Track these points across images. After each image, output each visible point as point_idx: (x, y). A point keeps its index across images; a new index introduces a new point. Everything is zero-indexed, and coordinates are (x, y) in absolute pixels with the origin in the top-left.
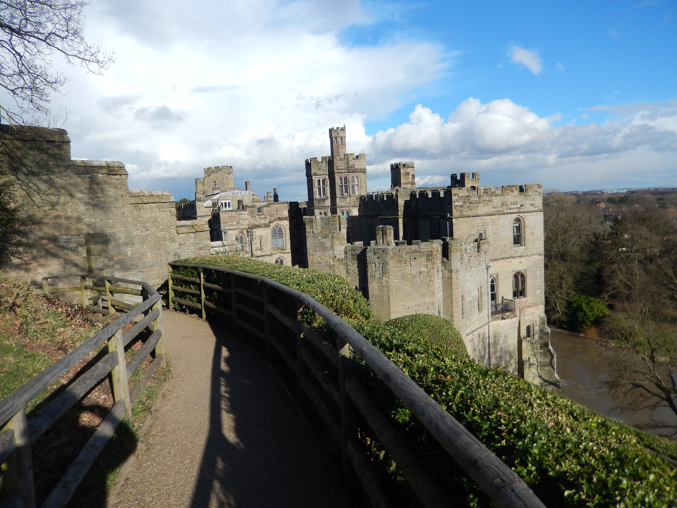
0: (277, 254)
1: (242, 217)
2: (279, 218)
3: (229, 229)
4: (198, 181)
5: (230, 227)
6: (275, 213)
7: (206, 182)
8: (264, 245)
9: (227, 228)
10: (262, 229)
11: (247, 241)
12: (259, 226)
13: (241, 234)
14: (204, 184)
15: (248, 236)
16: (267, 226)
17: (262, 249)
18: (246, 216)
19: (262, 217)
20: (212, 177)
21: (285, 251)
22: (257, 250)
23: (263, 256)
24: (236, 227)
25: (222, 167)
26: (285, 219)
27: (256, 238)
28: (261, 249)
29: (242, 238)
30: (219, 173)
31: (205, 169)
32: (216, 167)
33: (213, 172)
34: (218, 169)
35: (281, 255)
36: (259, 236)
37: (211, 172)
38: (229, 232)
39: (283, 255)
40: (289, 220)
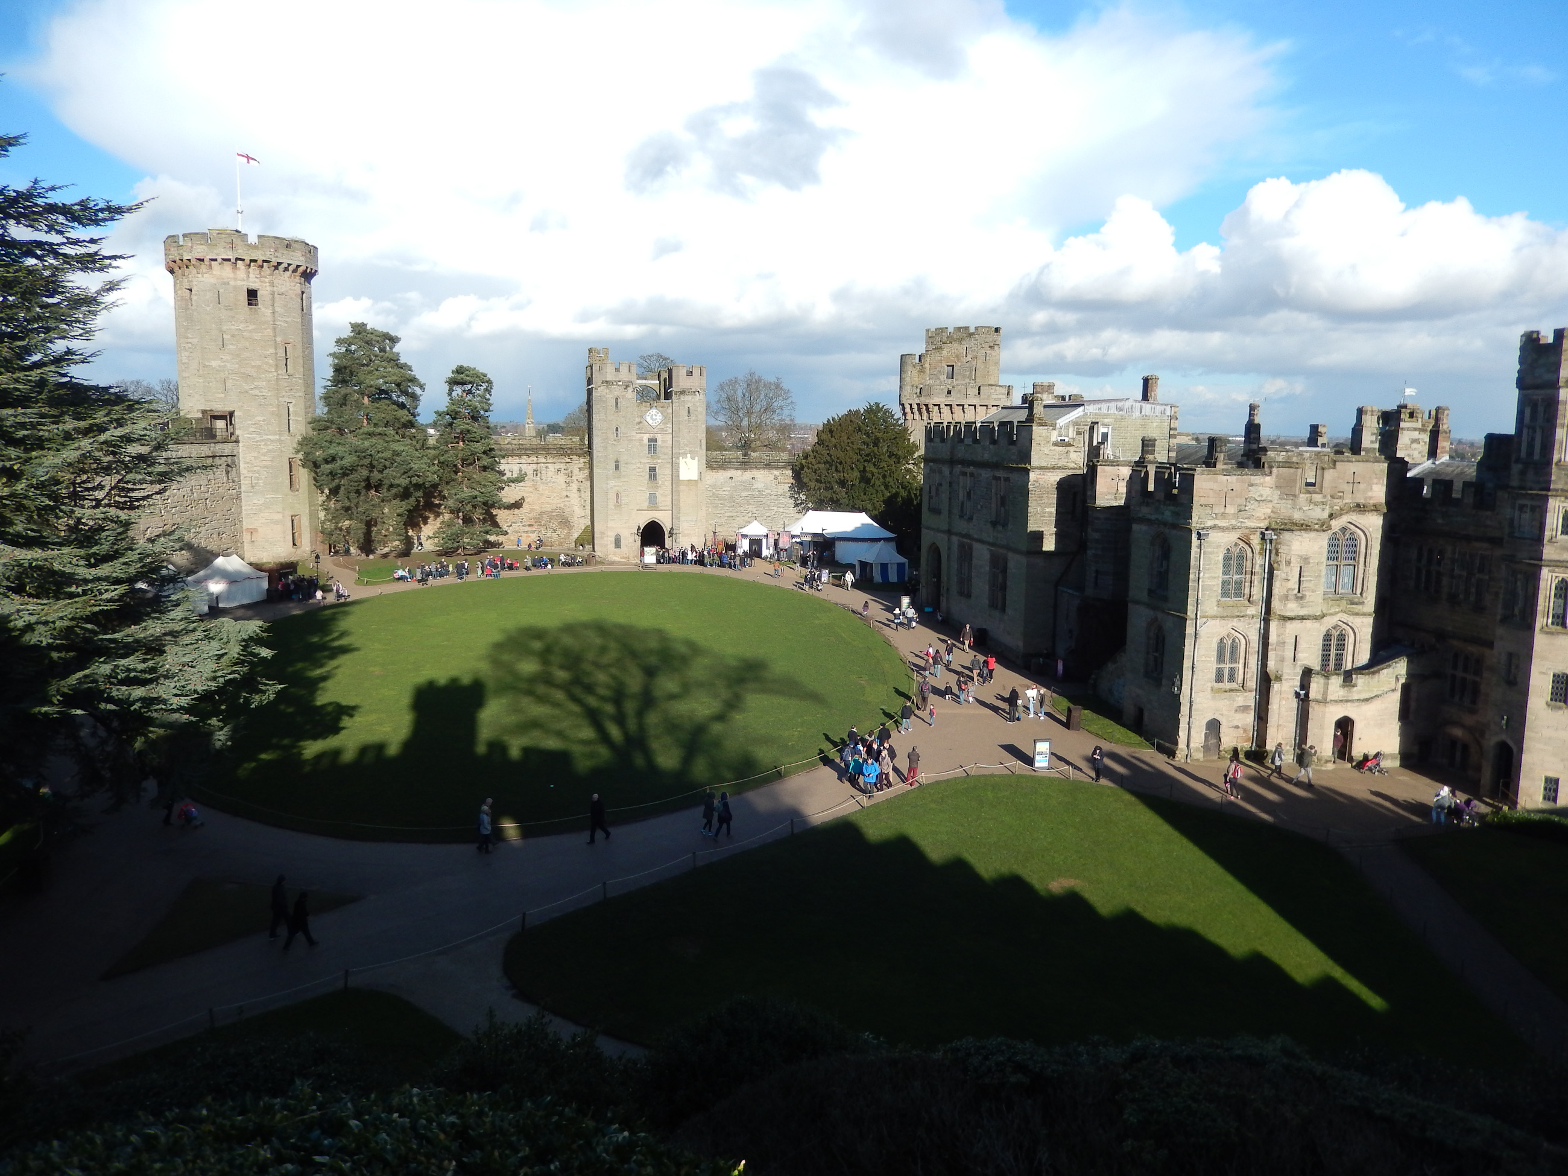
0: (1336, 613)
1: (1254, 493)
2: (1358, 506)
3: (1214, 527)
4: (909, 360)
5: (1217, 522)
6: (1348, 488)
7: (927, 366)
8: (1311, 585)
9: (1210, 523)
10: (1313, 534)
11: (1257, 569)
12: (1305, 527)
13: (1242, 544)
14: (922, 371)
15: (1263, 551)
16: (1324, 526)
17: (1302, 598)
18: (1266, 492)
19: (1317, 497)
20: (945, 352)
21: (1360, 607)
22: (1286, 598)
23: (1302, 618)
24: (1233, 522)
25: (976, 328)
26: (1376, 509)
27: (1288, 563)
28: (1300, 597)
29: (1241, 557)
30: (965, 344)
31: (928, 331)
32: (959, 328)
33: (951, 339)
34: (964, 333)
35: (1345, 617)
36: (1301, 557)
37: (944, 339)
38: (1214, 537)
39: (1350, 619)
40: (1385, 515)
